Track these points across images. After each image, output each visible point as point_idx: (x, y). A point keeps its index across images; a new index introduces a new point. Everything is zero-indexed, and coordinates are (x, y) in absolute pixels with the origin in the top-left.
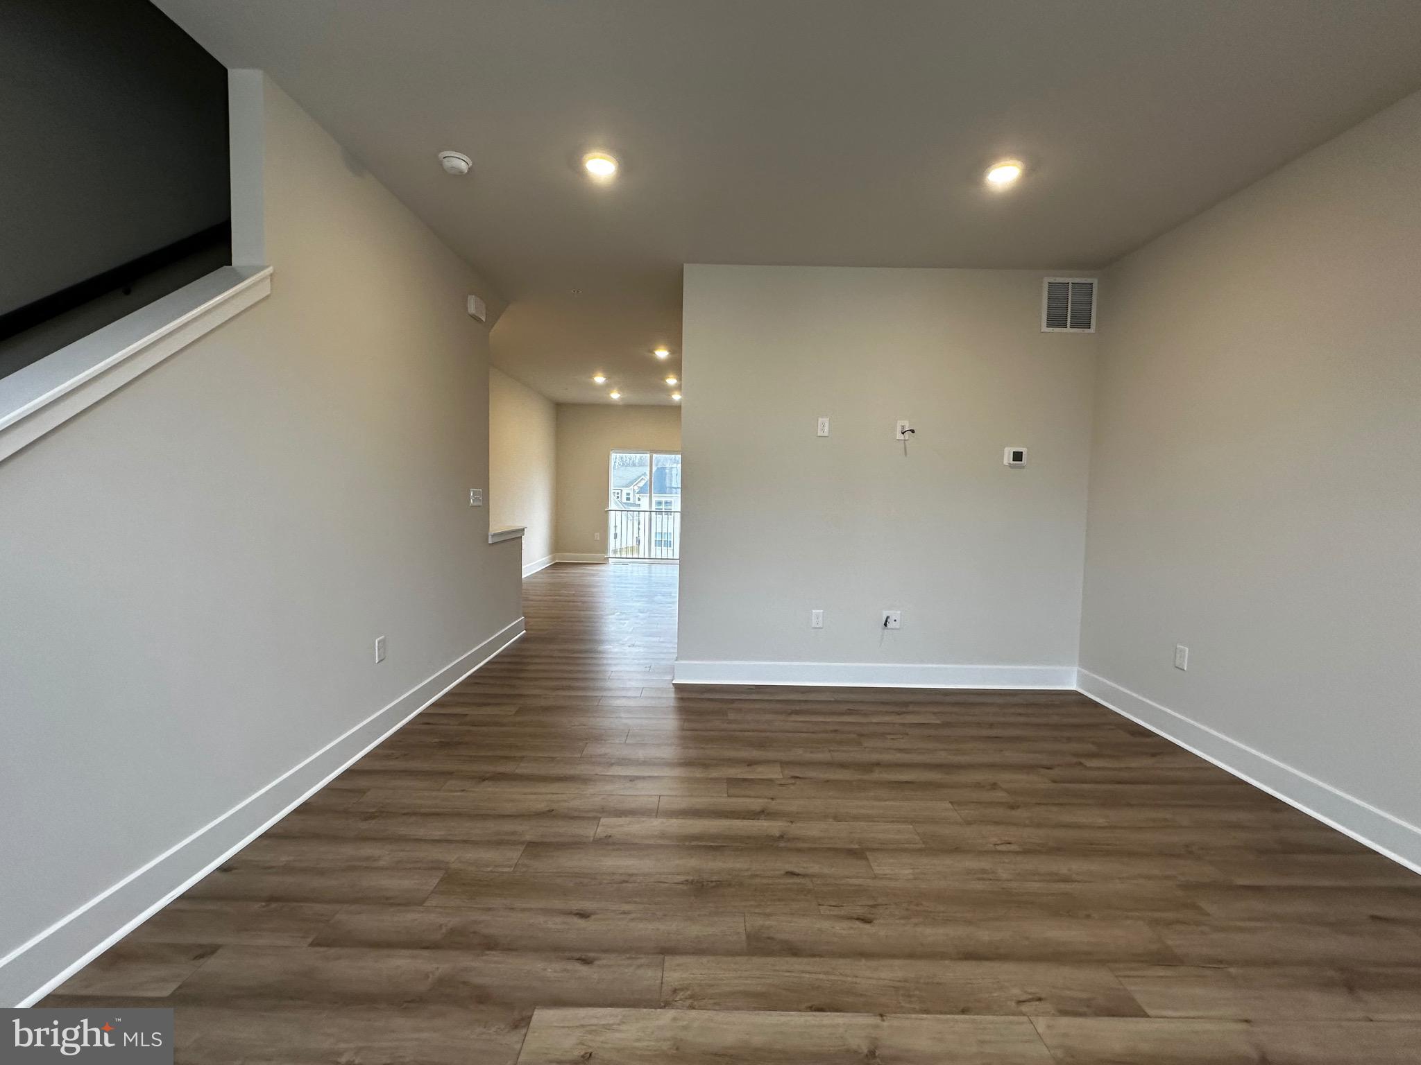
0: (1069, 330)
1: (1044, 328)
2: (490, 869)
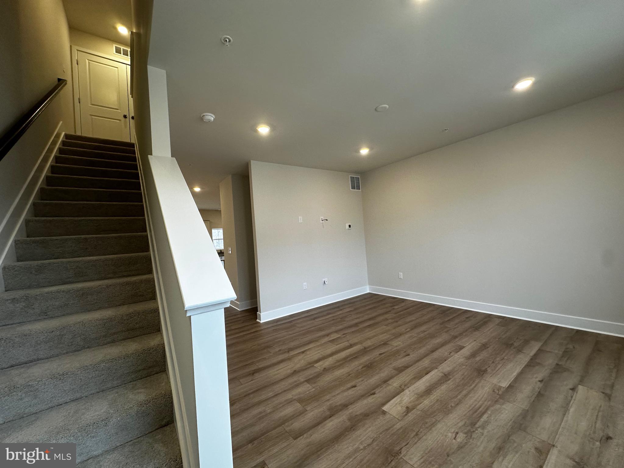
0: (356, 190)
1: (351, 189)
2: (308, 392)
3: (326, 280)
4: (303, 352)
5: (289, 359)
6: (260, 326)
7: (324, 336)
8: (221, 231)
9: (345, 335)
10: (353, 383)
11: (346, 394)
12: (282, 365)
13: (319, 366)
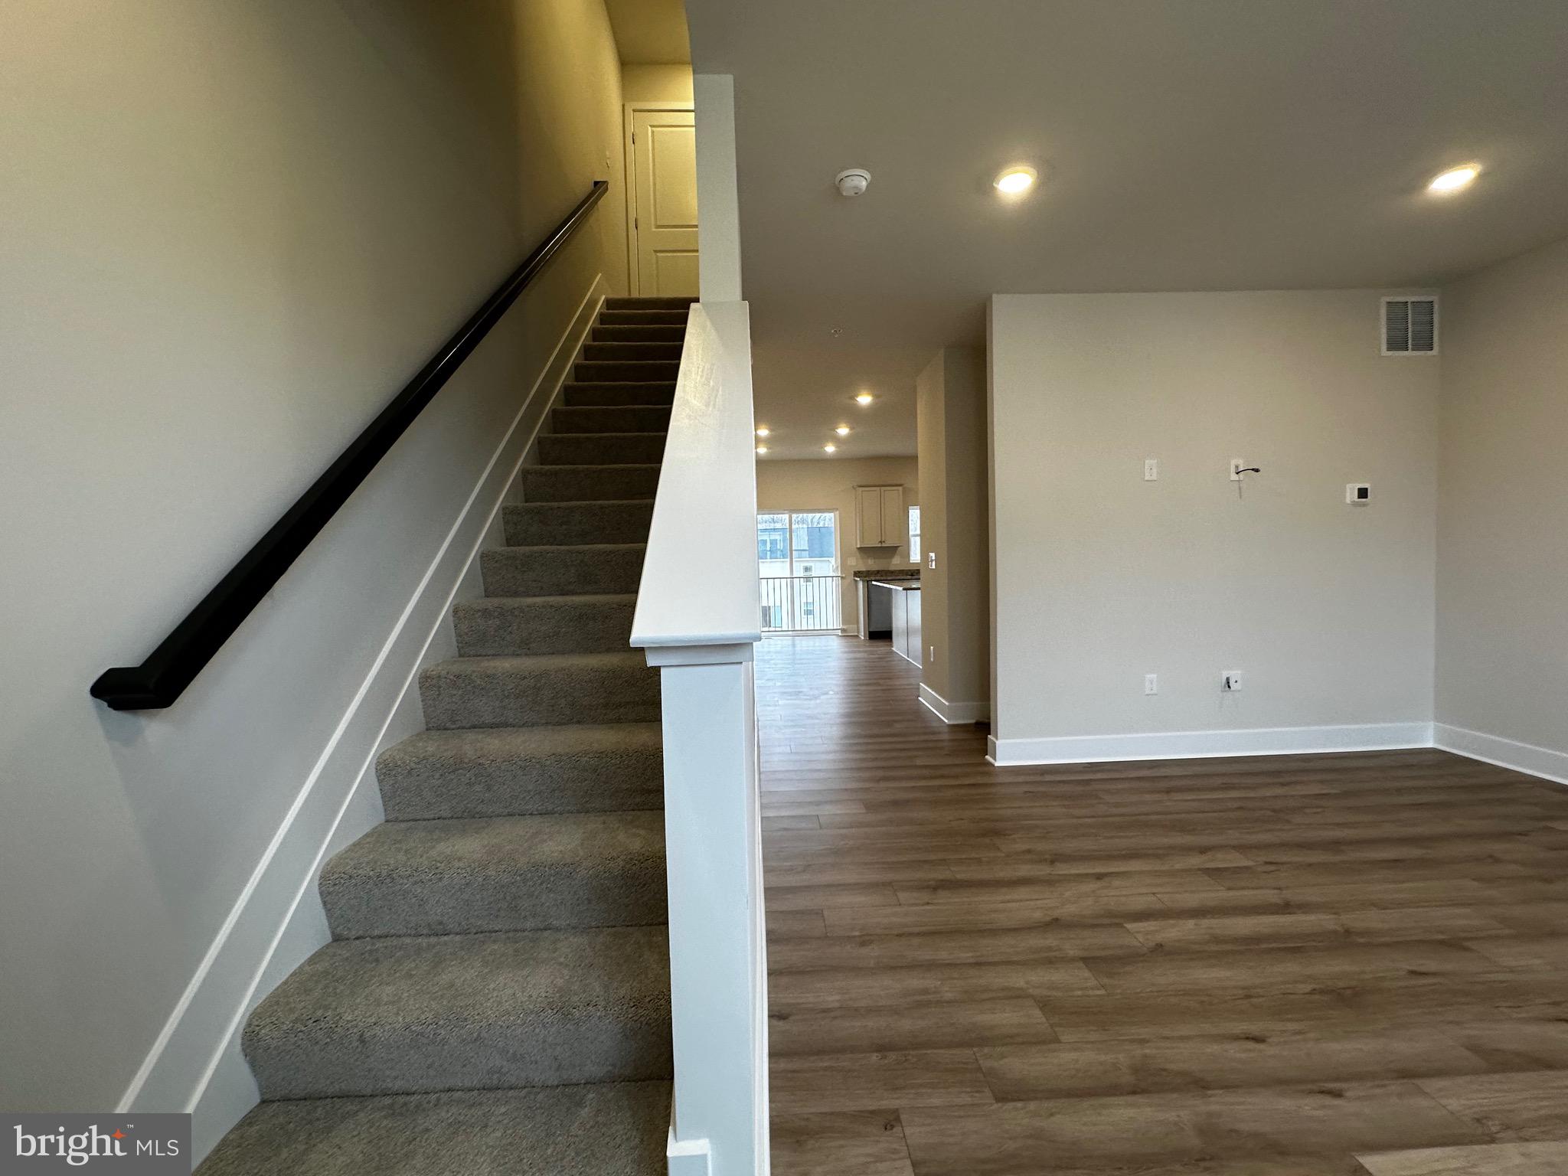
0: (1409, 353)
1: (1385, 352)
2: (1079, 993)
3: (1235, 674)
4: (1099, 877)
5: (1050, 882)
6: (988, 774)
7: (1187, 850)
8: (918, 511)
9: (1272, 868)
10: (1255, 1028)
11: (1214, 1048)
12: (1023, 892)
13: (1141, 933)
